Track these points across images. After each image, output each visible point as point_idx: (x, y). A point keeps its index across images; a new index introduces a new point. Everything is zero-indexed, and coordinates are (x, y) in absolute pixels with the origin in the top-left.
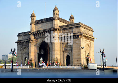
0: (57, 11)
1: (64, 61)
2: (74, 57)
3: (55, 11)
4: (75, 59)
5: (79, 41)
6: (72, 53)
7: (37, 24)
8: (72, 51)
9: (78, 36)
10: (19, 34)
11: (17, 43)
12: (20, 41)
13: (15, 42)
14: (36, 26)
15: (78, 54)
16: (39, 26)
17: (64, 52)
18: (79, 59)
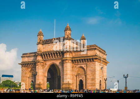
0: (69, 30)
1: (76, 86)
2: (88, 82)
3: (67, 30)
4: (88, 83)
5: (94, 65)
6: (85, 78)
7: (45, 44)
8: (85, 76)
9: (93, 59)
10: (23, 54)
11: (22, 65)
12: (24, 62)
13: (19, 64)
14: (44, 46)
15: (92, 79)
16: (47, 46)
17: (76, 76)
18: (93, 84)
